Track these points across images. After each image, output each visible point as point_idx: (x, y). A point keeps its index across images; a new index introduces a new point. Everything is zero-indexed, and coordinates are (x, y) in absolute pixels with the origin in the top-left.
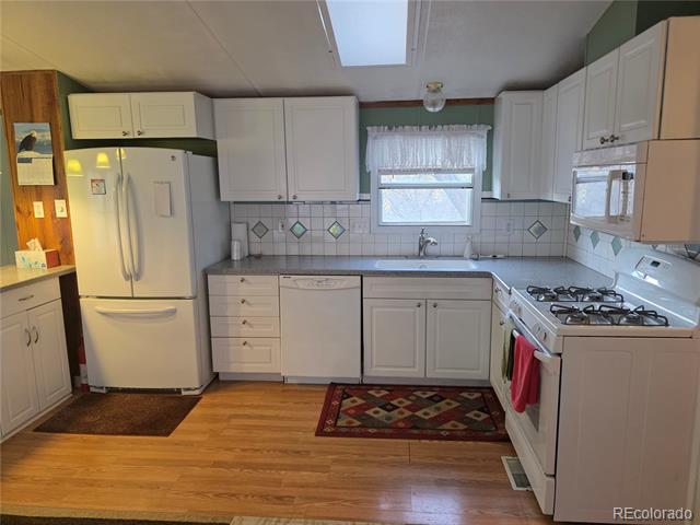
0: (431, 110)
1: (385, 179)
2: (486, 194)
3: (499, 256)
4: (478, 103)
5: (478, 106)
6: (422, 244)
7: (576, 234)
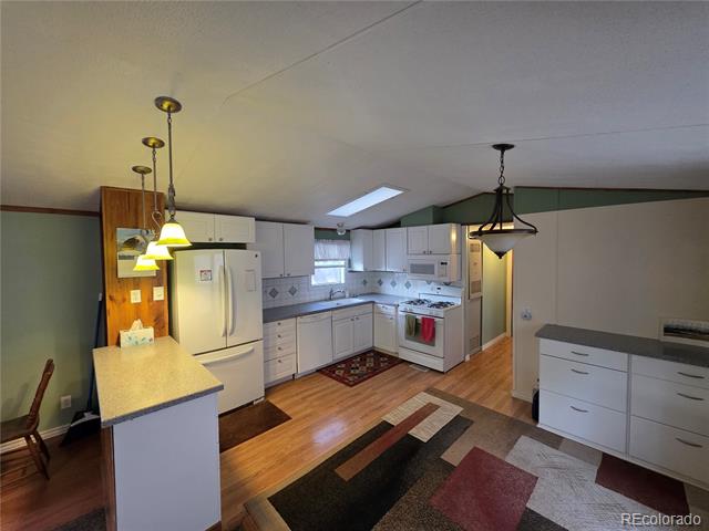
0: (339, 234)
1: (316, 264)
2: (350, 270)
6: (331, 293)
7: (380, 283)
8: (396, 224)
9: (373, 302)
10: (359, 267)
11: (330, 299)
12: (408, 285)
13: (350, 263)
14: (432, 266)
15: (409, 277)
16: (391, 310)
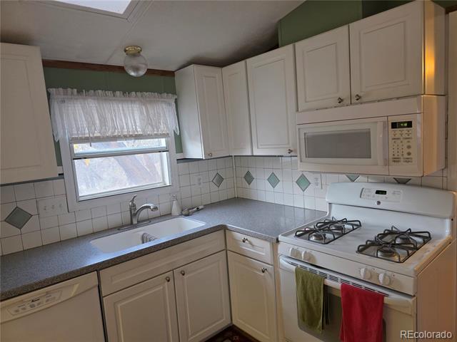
0: (133, 74)
1: (79, 148)
2: (180, 156)
3: (200, 207)
4: (162, 75)
5: (163, 77)
6: (134, 212)
7: (249, 178)
8: (270, 43)
9: (223, 228)
10: (195, 150)
11: (131, 225)
12: (303, 182)
13: (179, 142)
14: (367, 134)
15: (304, 167)
16: (260, 249)
